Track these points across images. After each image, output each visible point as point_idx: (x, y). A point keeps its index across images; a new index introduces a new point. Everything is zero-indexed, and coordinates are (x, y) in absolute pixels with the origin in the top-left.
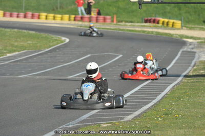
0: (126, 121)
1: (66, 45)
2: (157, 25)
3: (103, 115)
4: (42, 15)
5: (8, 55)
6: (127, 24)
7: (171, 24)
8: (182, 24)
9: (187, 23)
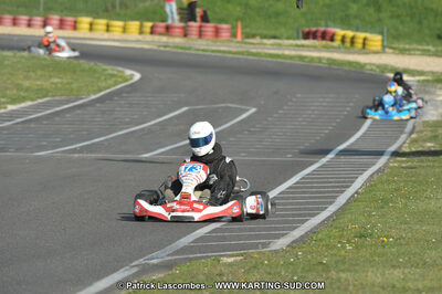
0: (276, 252)
1: (134, 87)
2: (330, 43)
4: (81, 23)
5: (11, 107)
6: (265, 41)
7: (361, 41)
8: (383, 41)
9: (393, 40)
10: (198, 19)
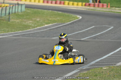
0: (118, 66)
3: (104, 62)
4: (66, 3)
5: (46, 25)
6: (116, 8)
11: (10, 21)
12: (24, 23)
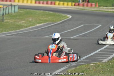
0: (104, 62)
3: (91, 59)
10: (87, 2)
11: (4, 21)
12: (17, 23)
